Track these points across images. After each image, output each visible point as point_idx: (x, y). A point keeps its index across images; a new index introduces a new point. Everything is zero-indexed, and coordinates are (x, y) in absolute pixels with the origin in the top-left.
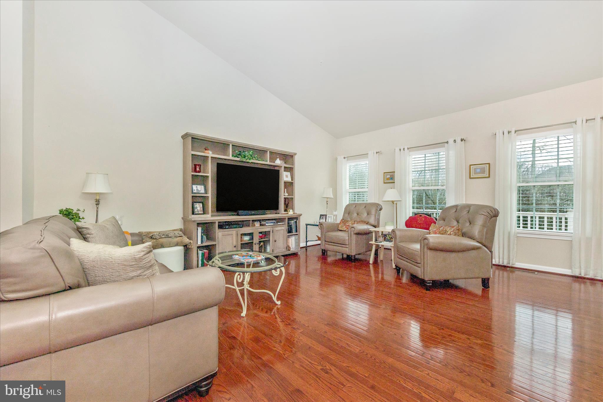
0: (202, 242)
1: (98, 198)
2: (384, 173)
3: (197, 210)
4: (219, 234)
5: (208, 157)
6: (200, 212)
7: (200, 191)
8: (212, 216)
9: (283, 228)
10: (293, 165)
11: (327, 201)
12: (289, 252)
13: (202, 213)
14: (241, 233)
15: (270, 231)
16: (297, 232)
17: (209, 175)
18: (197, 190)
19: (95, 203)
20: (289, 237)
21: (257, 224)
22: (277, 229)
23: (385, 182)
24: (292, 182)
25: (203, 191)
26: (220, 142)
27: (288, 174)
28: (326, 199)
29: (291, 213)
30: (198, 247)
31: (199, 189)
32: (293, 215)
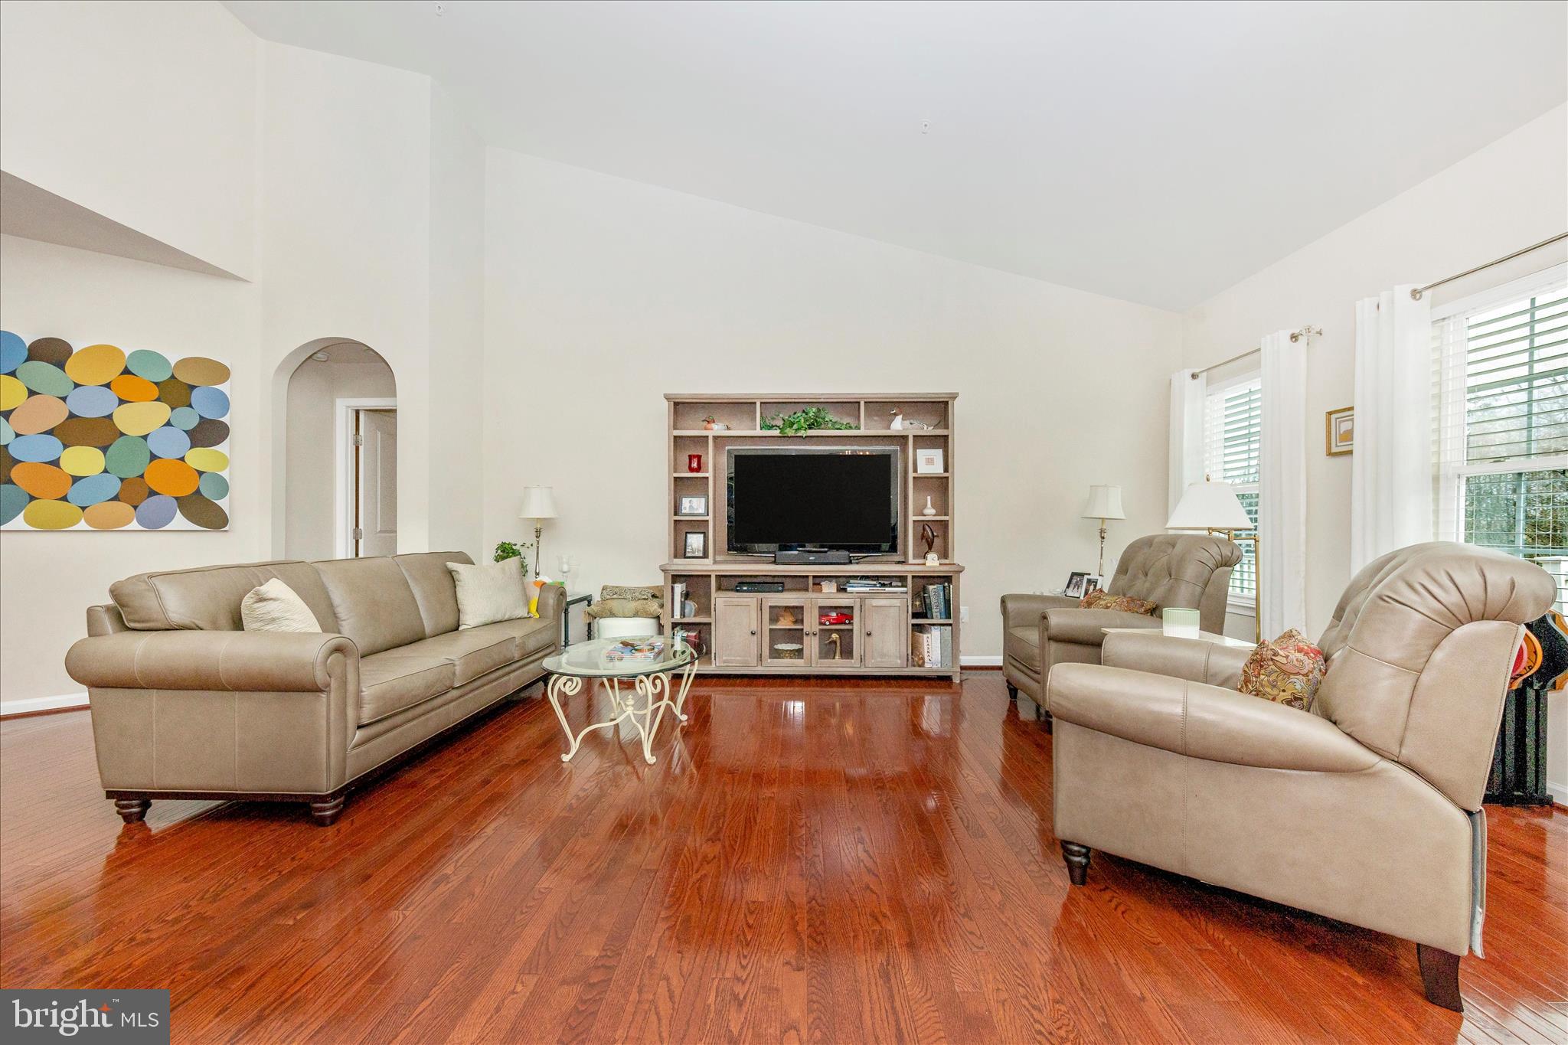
0: (683, 615)
1: (539, 526)
2: (1330, 413)
3: (692, 549)
4: (721, 600)
5: (707, 437)
6: (696, 554)
7: (697, 509)
8: (715, 562)
9: (896, 602)
10: (947, 427)
11: (1102, 531)
12: (917, 669)
13: (701, 555)
14: (770, 604)
15: (852, 607)
16: (948, 616)
17: (710, 474)
18: (691, 507)
19: (534, 534)
20: (919, 629)
21: (829, 588)
22: (876, 602)
23: (1334, 450)
24: (946, 475)
25: (702, 510)
26: (731, 401)
27: (937, 454)
28: (1098, 525)
29: (933, 562)
30: (675, 625)
31: (694, 506)
32: (937, 569)
